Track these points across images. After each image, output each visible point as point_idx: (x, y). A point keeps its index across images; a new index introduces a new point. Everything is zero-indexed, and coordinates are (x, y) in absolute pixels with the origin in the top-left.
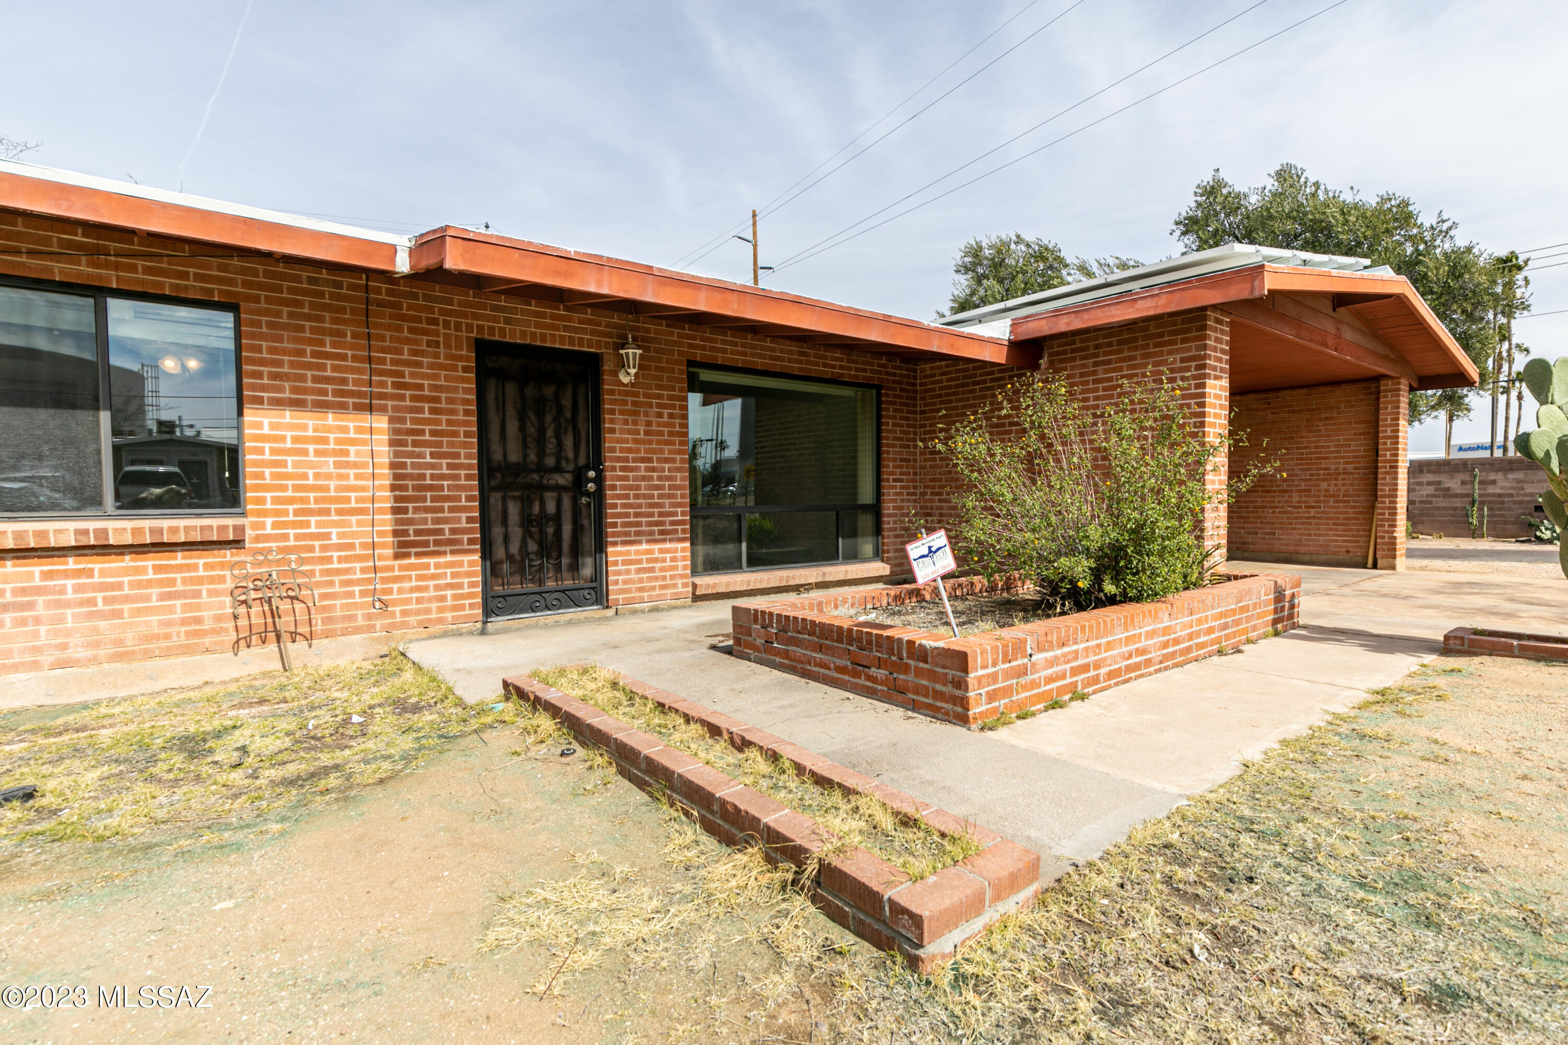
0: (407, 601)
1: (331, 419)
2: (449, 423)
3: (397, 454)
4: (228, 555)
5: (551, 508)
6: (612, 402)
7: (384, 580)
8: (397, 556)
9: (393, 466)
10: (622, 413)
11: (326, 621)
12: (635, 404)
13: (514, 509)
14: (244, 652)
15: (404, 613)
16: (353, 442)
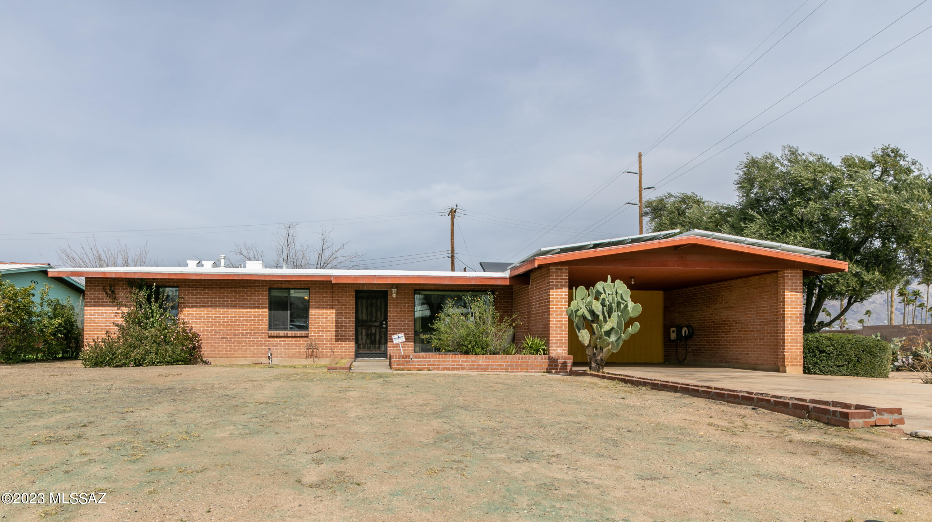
0: (338, 352)
1: (325, 311)
2: (349, 310)
3: (337, 318)
4: (306, 339)
5: (373, 331)
6: (390, 303)
7: (334, 347)
8: (336, 341)
9: (336, 321)
10: (393, 306)
11: (322, 354)
12: (397, 303)
13: (364, 331)
14: (307, 359)
15: (337, 355)
16: (329, 316)
